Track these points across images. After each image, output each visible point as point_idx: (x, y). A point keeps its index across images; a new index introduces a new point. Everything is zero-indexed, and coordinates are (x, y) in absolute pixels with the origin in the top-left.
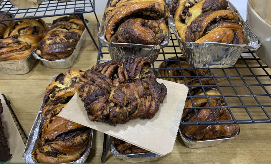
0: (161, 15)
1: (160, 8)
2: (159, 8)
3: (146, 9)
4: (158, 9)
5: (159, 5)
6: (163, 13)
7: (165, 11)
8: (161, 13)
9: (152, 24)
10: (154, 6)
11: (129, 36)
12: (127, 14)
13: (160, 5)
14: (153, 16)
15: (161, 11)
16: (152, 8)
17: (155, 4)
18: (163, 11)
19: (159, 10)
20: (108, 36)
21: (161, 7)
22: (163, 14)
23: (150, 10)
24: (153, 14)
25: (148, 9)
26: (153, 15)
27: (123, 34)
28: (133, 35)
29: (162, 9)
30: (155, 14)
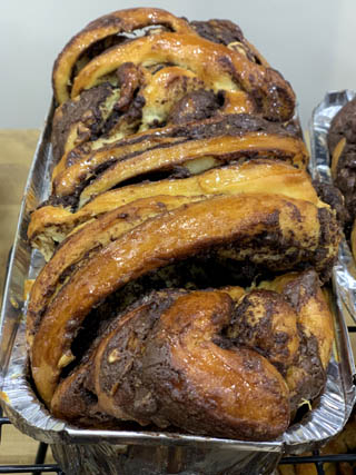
0: (304, 256)
1: (301, 227)
2: (296, 232)
3: (237, 241)
4: (293, 235)
5: (297, 216)
6: (313, 249)
7: (323, 239)
8: (305, 249)
9: (267, 324)
10: (275, 224)
11: (159, 404)
12: (142, 269)
13: (299, 216)
14: (265, 261)
15: (306, 241)
16: (264, 233)
17: (277, 212)
18: (316, 242)
19: (296, 240)
20: (43, 374)
21: (304, 225)
22: (315, 253)
23: (253, 241)
24: (266, 253)
25: (246, 236)
26: (266, 257)
27: (126, 385)
28: (177, 401)
29: (312, 234)
30: (275, 254)
